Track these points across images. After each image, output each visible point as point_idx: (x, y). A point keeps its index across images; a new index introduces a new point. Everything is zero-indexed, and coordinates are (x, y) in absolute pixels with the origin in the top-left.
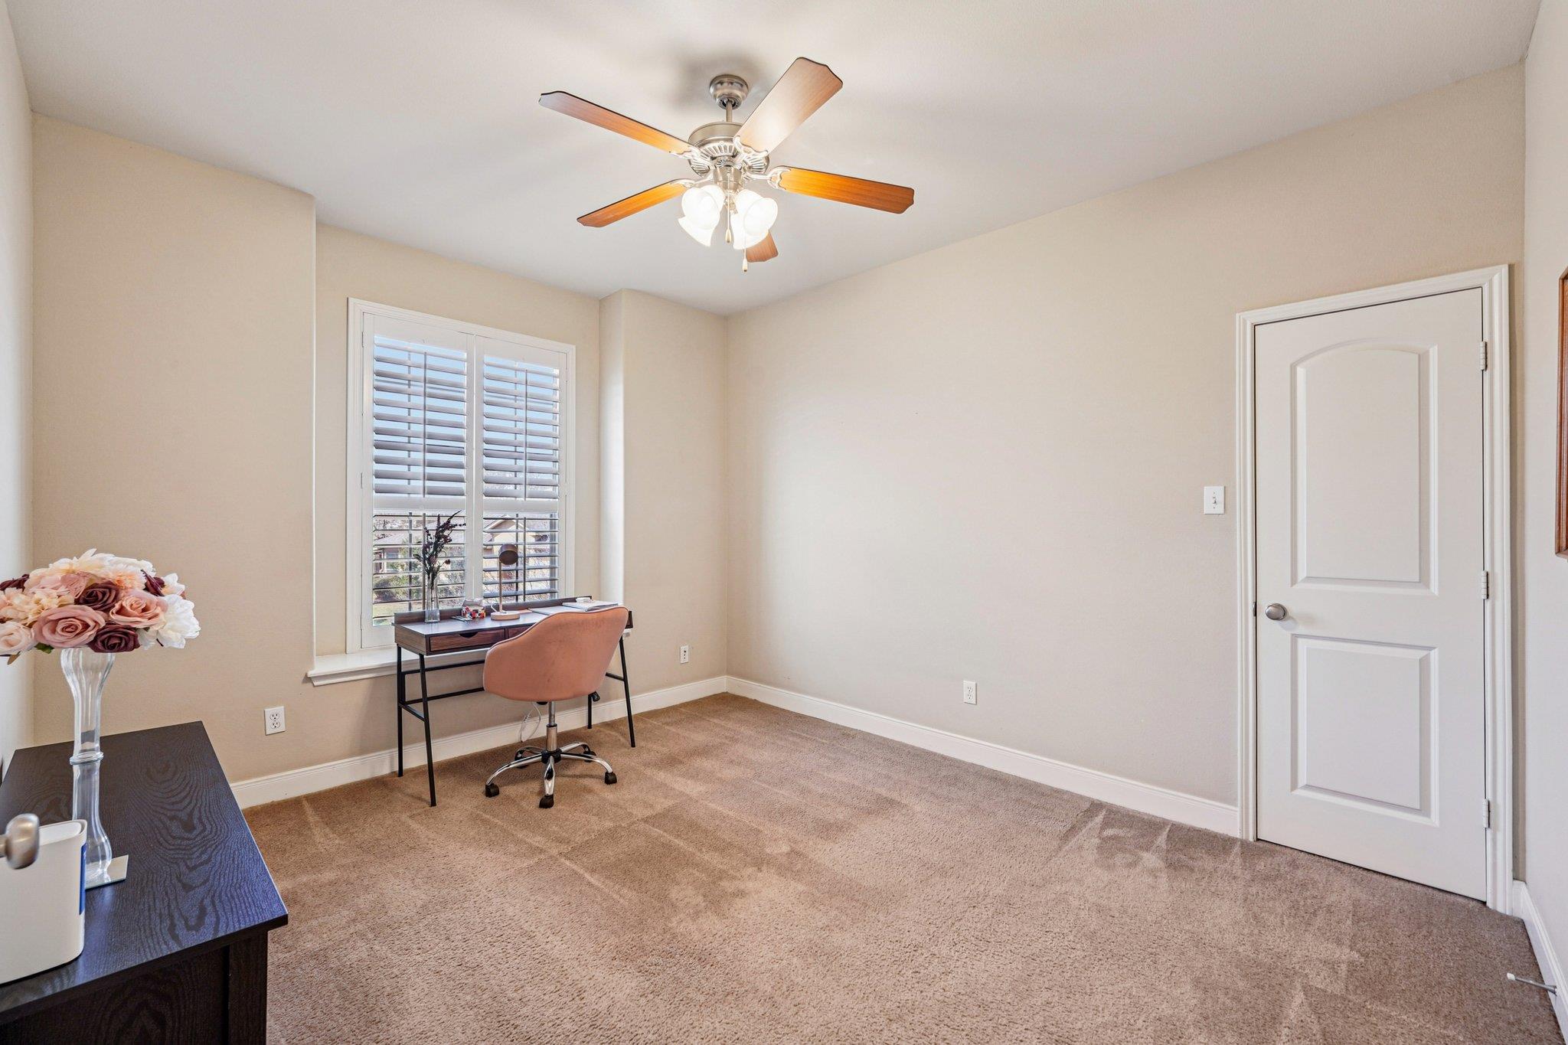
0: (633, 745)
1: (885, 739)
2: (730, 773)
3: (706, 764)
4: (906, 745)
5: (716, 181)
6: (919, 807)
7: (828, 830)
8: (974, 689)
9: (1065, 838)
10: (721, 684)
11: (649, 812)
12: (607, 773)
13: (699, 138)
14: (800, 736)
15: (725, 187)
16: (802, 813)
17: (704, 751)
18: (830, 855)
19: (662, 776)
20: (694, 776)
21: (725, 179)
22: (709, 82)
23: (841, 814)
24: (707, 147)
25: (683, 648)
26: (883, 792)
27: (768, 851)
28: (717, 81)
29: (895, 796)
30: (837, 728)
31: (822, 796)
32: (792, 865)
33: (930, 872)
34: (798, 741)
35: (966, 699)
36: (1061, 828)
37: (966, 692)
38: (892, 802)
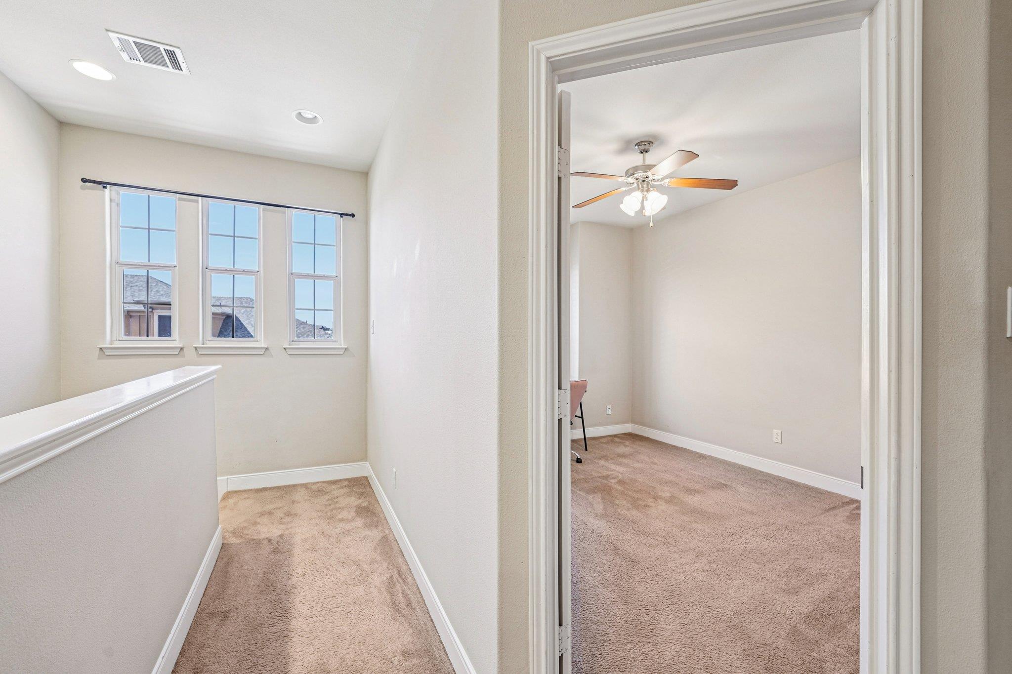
0: (586, 450)
1: (725, 460)
2: (637, 465)
3: (625, 461)
4: (737, 464)
5: (639, 189)
6: (742, 489)
7: (690, 491)
8: (780, 435)
9: (828, 510)
10: (629, 428)
11: (600, 475)
12: (577, 458)
13: (631, 172)
14: (675, 455)
15: (642, 191)
16: (677, 484)
17: (623, 456)
18: (693, 500)
19: (602, 462)
20: (620, 464)
21: (643, 187)
22: (635, 144)
23: (697, 487)
24: (634, 176)
25: (608, 407)
26: (722, 481)
27: (659, 494)
28: (639, 144)
29: (729, 483)
30: (696, 453)
31: (687, 479)
32: (671, 500)
33: (744, 512)
34: (674, 456)
35: (775, 440)
36: (827, 507)
37: (775, 436)
38: (726, 486)
